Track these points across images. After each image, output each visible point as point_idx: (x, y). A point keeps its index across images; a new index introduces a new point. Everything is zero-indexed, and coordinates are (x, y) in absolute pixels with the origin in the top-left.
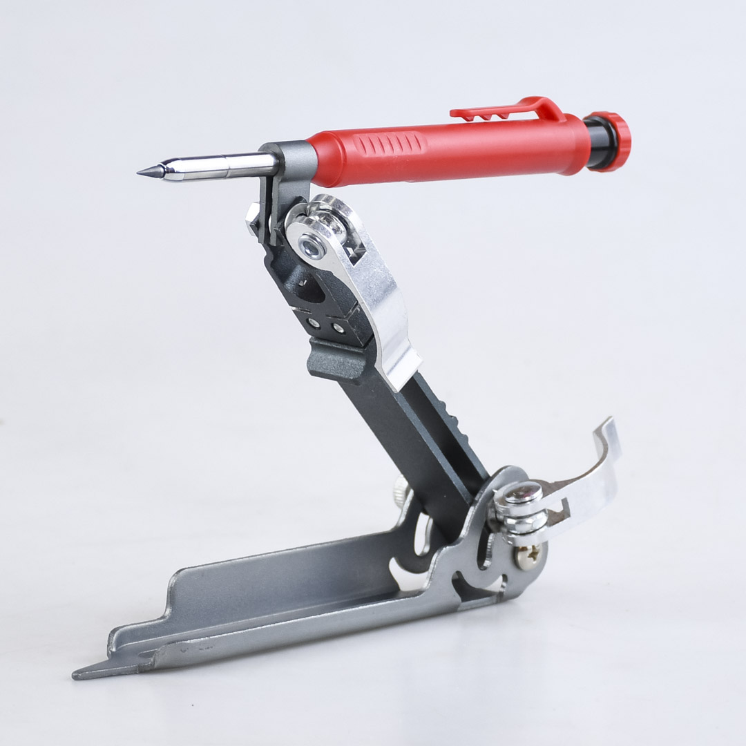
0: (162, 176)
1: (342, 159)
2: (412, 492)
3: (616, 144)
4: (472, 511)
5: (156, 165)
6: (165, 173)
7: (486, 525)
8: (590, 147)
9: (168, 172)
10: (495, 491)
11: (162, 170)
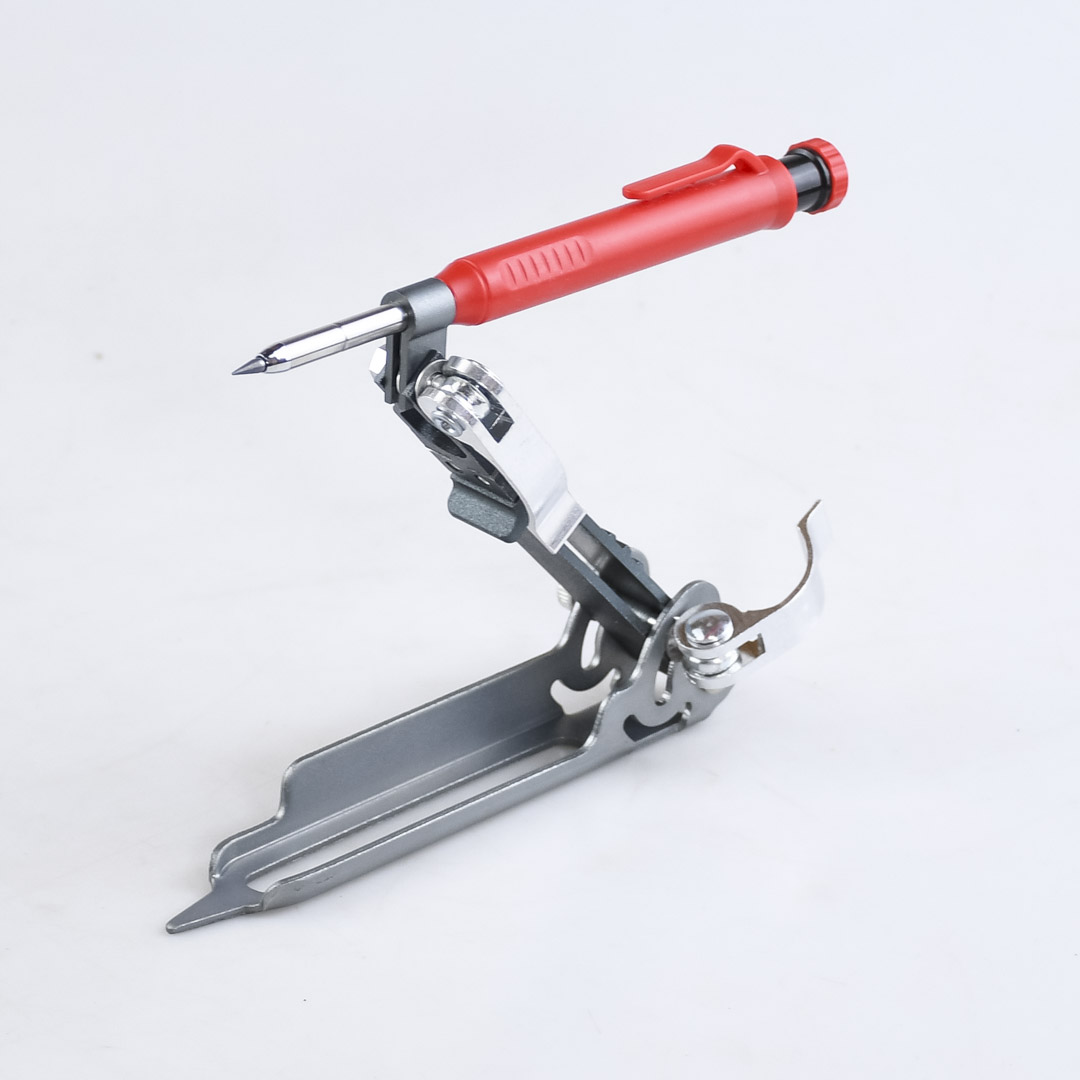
0: (264, 369)
1: (485, 293)
2: (577, 605)
3: (828, 183)
4: (648, 642)
5: (254, 358)
6: (267, 366)
7: (666, 654)
8: (795, 194)
9: (270, 365)
10: (676, 618)
11: (262, 363)
